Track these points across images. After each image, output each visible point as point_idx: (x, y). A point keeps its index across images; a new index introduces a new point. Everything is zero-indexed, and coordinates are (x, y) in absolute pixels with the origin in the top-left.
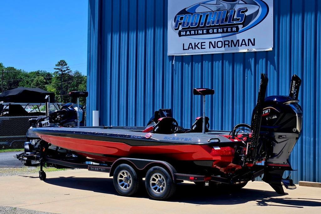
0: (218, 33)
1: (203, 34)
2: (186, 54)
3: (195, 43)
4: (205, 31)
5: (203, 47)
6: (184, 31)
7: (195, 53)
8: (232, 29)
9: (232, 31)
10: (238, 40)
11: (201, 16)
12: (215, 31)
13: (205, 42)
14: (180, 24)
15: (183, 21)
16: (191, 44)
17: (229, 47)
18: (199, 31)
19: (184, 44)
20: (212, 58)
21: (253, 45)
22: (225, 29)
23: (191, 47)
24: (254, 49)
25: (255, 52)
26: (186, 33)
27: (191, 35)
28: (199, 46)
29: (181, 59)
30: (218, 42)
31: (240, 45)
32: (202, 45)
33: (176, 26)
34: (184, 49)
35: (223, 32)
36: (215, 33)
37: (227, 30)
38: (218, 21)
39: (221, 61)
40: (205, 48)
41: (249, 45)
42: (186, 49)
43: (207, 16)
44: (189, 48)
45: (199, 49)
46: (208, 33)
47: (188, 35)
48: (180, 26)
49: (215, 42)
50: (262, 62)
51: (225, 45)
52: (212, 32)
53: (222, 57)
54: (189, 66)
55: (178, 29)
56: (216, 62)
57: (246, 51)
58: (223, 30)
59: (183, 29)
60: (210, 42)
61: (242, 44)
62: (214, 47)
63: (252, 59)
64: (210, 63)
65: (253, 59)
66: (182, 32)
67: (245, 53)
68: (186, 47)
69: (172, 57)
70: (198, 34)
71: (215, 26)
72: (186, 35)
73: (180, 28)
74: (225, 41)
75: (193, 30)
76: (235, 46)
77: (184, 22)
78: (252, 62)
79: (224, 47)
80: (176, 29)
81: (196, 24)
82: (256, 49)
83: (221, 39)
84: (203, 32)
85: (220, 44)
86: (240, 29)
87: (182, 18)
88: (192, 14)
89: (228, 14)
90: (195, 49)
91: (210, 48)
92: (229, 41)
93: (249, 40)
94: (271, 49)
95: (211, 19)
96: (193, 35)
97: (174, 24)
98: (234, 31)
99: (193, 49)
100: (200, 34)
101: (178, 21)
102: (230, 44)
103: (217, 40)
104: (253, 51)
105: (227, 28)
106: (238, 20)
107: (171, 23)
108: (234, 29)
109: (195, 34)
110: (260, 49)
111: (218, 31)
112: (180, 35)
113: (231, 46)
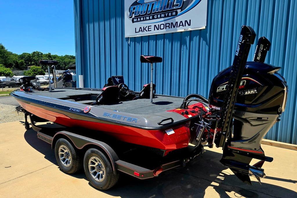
0: (161, 17)
1: (150, 19)
2: (138, 36)
3: (144, 27)
4: (151, 17)
5: (149, 30)
6: (136, 18)
7: (144, 34)
8: (172, 14)
9: (172, 15)
10: (177, 22)
11: (148, 5)
12: (159, 16)
13: (151, 26)
14: (133, 13)
15: (135, 10)
16: (141, 28)
17: (169, 28)
18: (147, 17)
19: (136, 28)
20: (156, 37)
21: (189, 25)
22: (167, 14)
23: (141, 30)
24: (190, 29)
25: (191, 31)
26: (137, 20)
27: (141, 21)
28: (147, 29)
29: (134, 40)
30: (161, 25)
31: (178, 26)
32: (149, 28)
33: (130, 15)
34: (136, 32)
35: (165, 17)
36: (159, 18)
37: (168, 15)
38: (161, 8)
39: (163, 40)
40: (151, 30)
41: (185, 26)
42: (138, 32)
43: (153, 4)
44: (139, 31)
45: (147, 31)
46: (153, 18)
47: (139, 21)
48: (133, 14)
49: (159, 25)
50: (196, 39)
51: (166, 27)
52: (156, 17)
53: (164, 36)
54: (139, 45)
55: (131, 17)
56: (159, 41)
57: (183, 30)
58: (165, 15)
59: (135, 17)
60: (155, 26)
61: (180, 25)
62: (158, 29)
63: (187, 37)
64: (155, 42)
65: (189, 37)
66: (134, 19)
67: (182, 32)
68: (137, 31)
69: (128, 39)
70: (146, 20)
71: (159, 12)
72: (137, 21)
73: (133, 17)
74: (166, 24)
75: (142, 17)
76: (174, 27)
77: (136, 12)
78: (188, 39)
79: (166, 28)
80: (130, 17)
81: (145, 12)
82: (192, 28)
83: (163, 23)
84: (150, 18)
85: (162, 27)
86: (179, 13)
87: (134, 9)
88: (142, 4)
89: (169, 2)
90: (144, 31)
91: (154, 30)
92: (169, 24)
93: (186, 21)
94: (204, 28)
95: (156, 7)
96: (142, 21)
97: (129, 13)
98: (174, 15)
99: (142, 32)
100: (148, 20)
101: (131, 11)
102: (170, 26)
103: (160, 24)
104: (189, 30)
105: (168, 13)
106: (177, 5)
107: (127, 13)
108: (174, 13)
109: (144, 20)
110: (195, 28)
111: (161, 16)
112: (133, 22)
113: (171, 28)
